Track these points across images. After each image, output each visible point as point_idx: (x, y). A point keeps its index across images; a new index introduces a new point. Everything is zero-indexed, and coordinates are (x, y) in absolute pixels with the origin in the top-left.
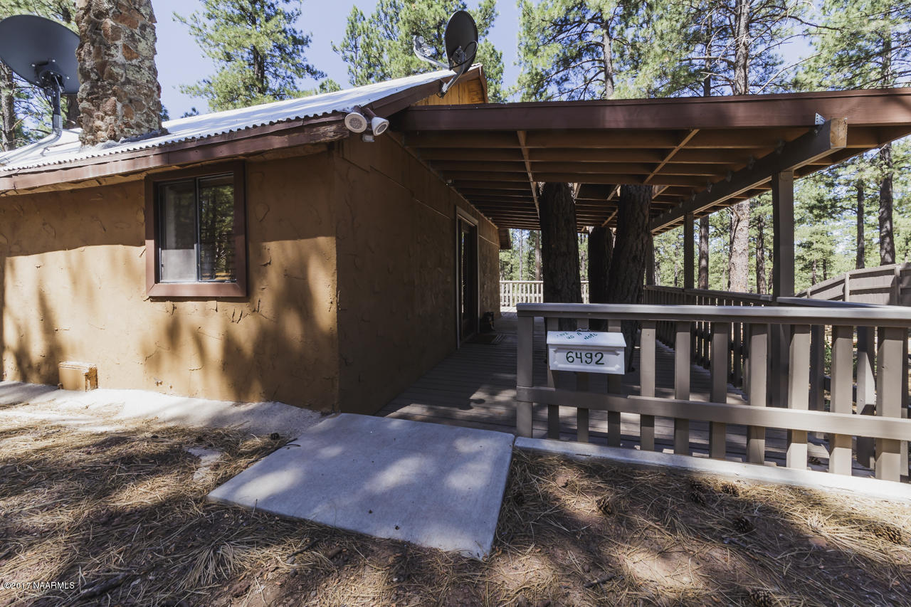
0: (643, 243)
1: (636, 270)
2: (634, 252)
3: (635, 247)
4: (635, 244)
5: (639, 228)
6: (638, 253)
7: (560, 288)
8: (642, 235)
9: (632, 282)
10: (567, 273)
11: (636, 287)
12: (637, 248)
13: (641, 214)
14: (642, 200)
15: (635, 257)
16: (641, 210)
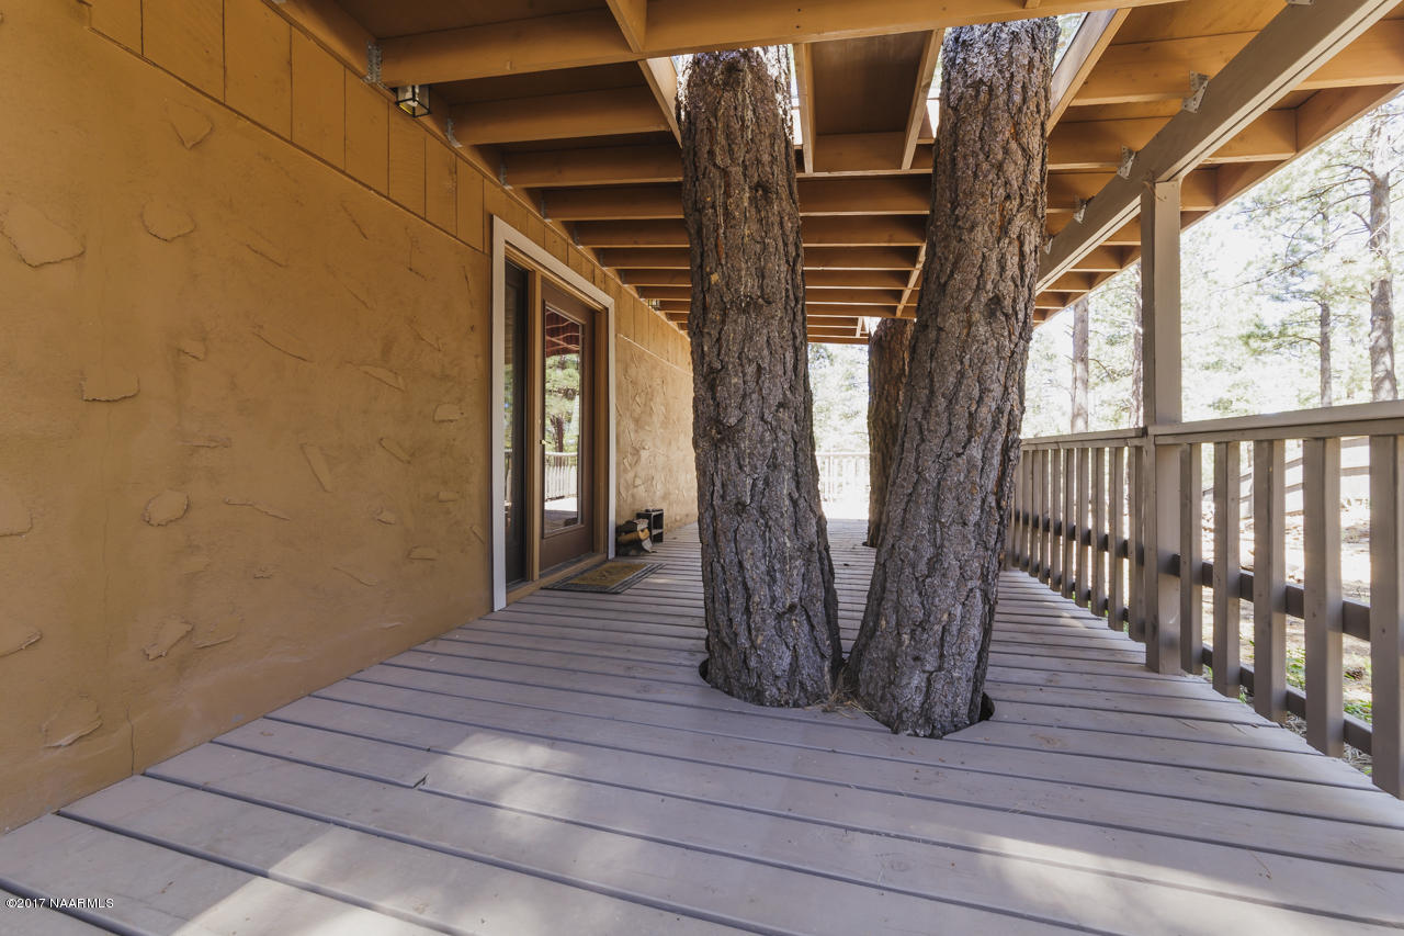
0: (1022, 254)
1: (999, 350)
2: (989, 286)
3: (993, 266)
4: (994, 257)
5: (1008, 197)
6: (1007, 288)
7: (733, 421)
8: (1018, 222)
9: (984, 391)
10: (759, 368)
11: (1000, 410)
12: (1003, 268)
13: (1013, 145)
14: (1017, 98)
15: (997, 300)
16: (1017, 136)
